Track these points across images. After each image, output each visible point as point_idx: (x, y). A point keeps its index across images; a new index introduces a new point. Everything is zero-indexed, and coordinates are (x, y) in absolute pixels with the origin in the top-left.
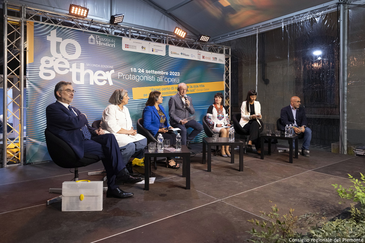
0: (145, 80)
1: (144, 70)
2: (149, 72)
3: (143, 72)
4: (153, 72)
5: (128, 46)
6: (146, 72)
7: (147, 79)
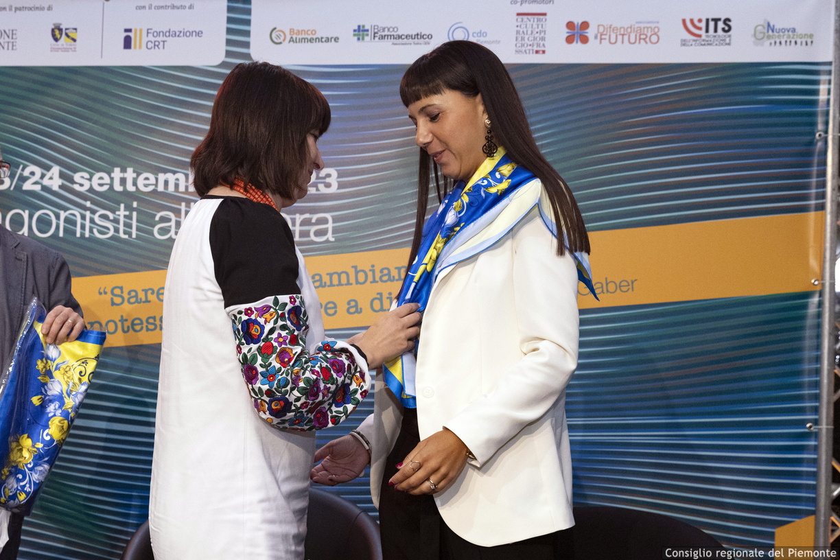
0: (69, 237)
1: (62, 175)
2: (99, 181)
3: (55, 183)
4: (123, 181)
6: (76, 187)
7: (83, 227)
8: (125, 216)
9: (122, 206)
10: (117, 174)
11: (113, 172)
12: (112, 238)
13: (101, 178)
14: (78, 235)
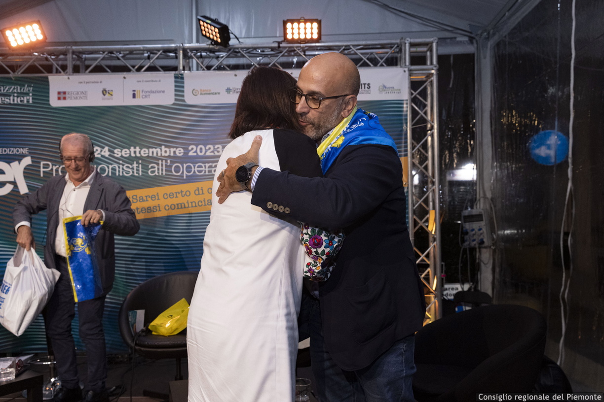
0: (113, 176)
1: (109, 151)
2: (125, 153)
3: (107, 154)
5: (64, 96)
6: (116, 155)
7: (119, 171)
8: (137, 167)
9: (135, 162)
10: (132, 149)
11: (130, 148)
12: (132, 175)
13: (126, 151)
14: (117, 175)
